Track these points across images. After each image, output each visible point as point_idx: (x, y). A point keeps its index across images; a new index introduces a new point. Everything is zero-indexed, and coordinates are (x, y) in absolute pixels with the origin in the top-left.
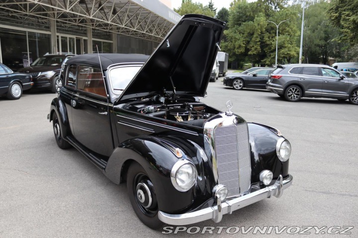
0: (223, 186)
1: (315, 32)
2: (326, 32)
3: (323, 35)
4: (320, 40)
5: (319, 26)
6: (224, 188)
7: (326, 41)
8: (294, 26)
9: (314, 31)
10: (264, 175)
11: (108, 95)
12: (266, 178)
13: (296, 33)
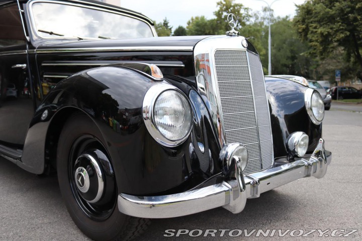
0: (237, 144)
1: (281, 51)
2: (292, 51)
3: (289, 54)
4: (287, 59)
5: (284, 45)
6: (242, 147)
7: (293, 60)
8: (258, 44)
9: (279, 50)
10: (296, 140)
11: (28, 38)
12: (300, 146)
13: (261, 51)
